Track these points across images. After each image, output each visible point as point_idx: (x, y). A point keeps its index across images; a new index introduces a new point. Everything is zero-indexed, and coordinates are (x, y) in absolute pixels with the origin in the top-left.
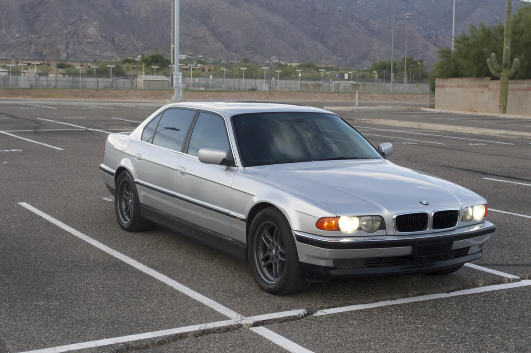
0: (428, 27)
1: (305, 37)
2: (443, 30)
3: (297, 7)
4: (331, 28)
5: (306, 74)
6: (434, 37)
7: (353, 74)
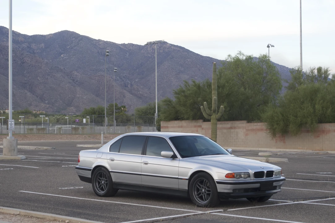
0: (124, 77)
2: (137, 80)
4: (38, 78)
6: (129, 86)
7: (69, 118)
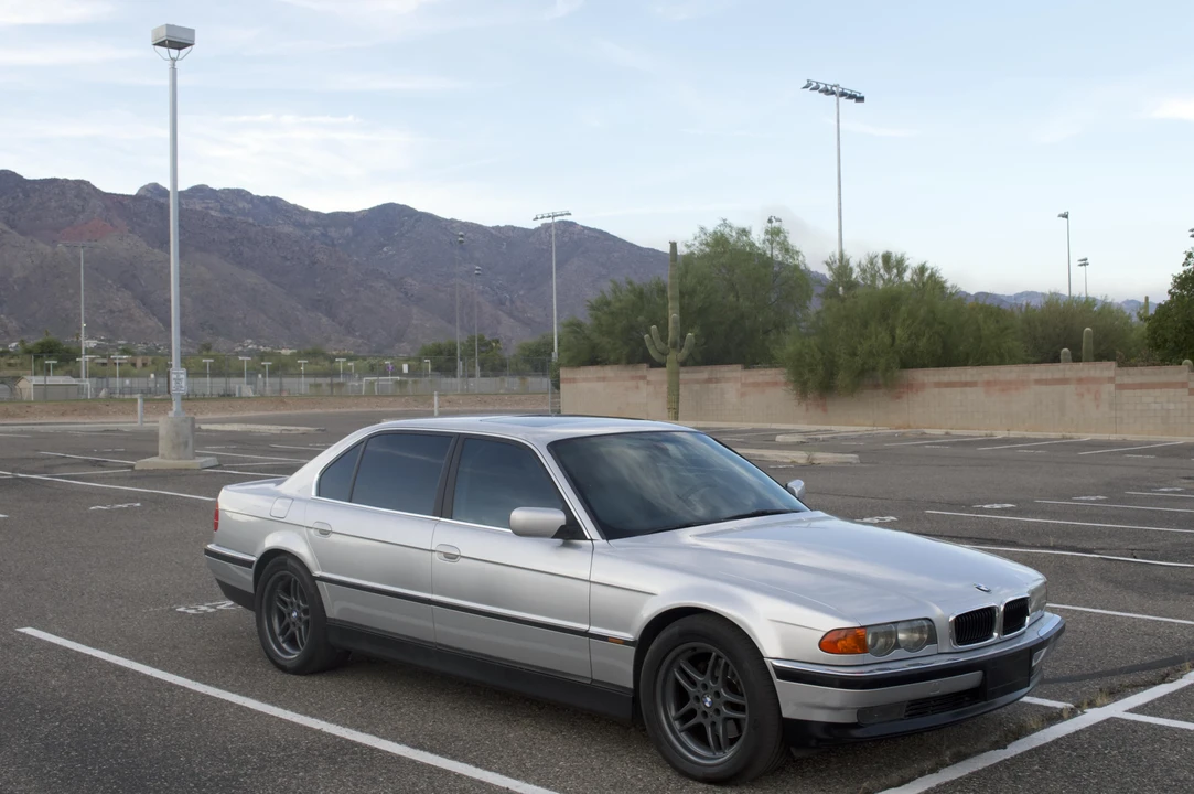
0: (498, 287)
1: (300, 306)
2: (521, 293)
3: (285, 258)
4: (342, 291)
5: (313, 367)
6: (508, 303)
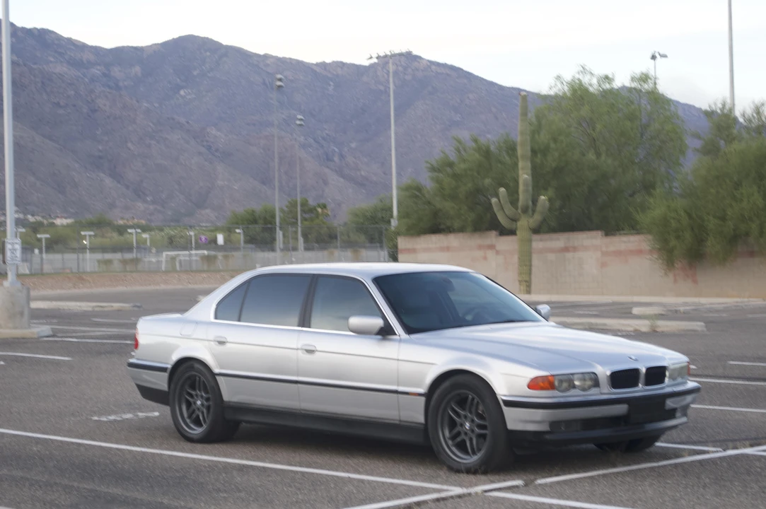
0: (324, 139)
1: (77, 165)
2: (353, 145)
3: (58, 104)
4: (130, 145)
6: (336, 159)
7: (195, 235)
